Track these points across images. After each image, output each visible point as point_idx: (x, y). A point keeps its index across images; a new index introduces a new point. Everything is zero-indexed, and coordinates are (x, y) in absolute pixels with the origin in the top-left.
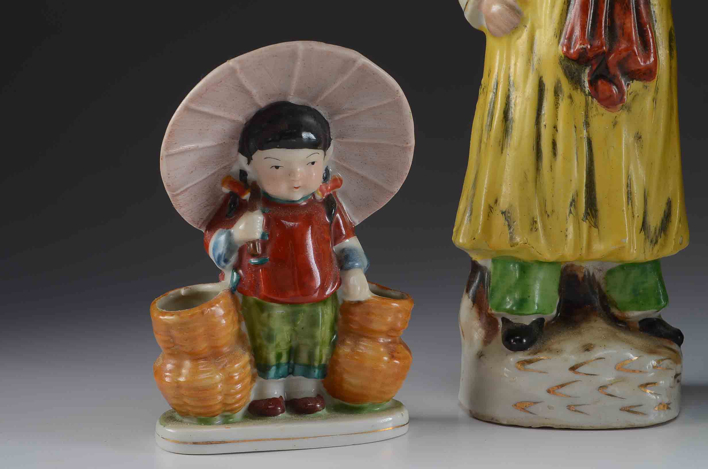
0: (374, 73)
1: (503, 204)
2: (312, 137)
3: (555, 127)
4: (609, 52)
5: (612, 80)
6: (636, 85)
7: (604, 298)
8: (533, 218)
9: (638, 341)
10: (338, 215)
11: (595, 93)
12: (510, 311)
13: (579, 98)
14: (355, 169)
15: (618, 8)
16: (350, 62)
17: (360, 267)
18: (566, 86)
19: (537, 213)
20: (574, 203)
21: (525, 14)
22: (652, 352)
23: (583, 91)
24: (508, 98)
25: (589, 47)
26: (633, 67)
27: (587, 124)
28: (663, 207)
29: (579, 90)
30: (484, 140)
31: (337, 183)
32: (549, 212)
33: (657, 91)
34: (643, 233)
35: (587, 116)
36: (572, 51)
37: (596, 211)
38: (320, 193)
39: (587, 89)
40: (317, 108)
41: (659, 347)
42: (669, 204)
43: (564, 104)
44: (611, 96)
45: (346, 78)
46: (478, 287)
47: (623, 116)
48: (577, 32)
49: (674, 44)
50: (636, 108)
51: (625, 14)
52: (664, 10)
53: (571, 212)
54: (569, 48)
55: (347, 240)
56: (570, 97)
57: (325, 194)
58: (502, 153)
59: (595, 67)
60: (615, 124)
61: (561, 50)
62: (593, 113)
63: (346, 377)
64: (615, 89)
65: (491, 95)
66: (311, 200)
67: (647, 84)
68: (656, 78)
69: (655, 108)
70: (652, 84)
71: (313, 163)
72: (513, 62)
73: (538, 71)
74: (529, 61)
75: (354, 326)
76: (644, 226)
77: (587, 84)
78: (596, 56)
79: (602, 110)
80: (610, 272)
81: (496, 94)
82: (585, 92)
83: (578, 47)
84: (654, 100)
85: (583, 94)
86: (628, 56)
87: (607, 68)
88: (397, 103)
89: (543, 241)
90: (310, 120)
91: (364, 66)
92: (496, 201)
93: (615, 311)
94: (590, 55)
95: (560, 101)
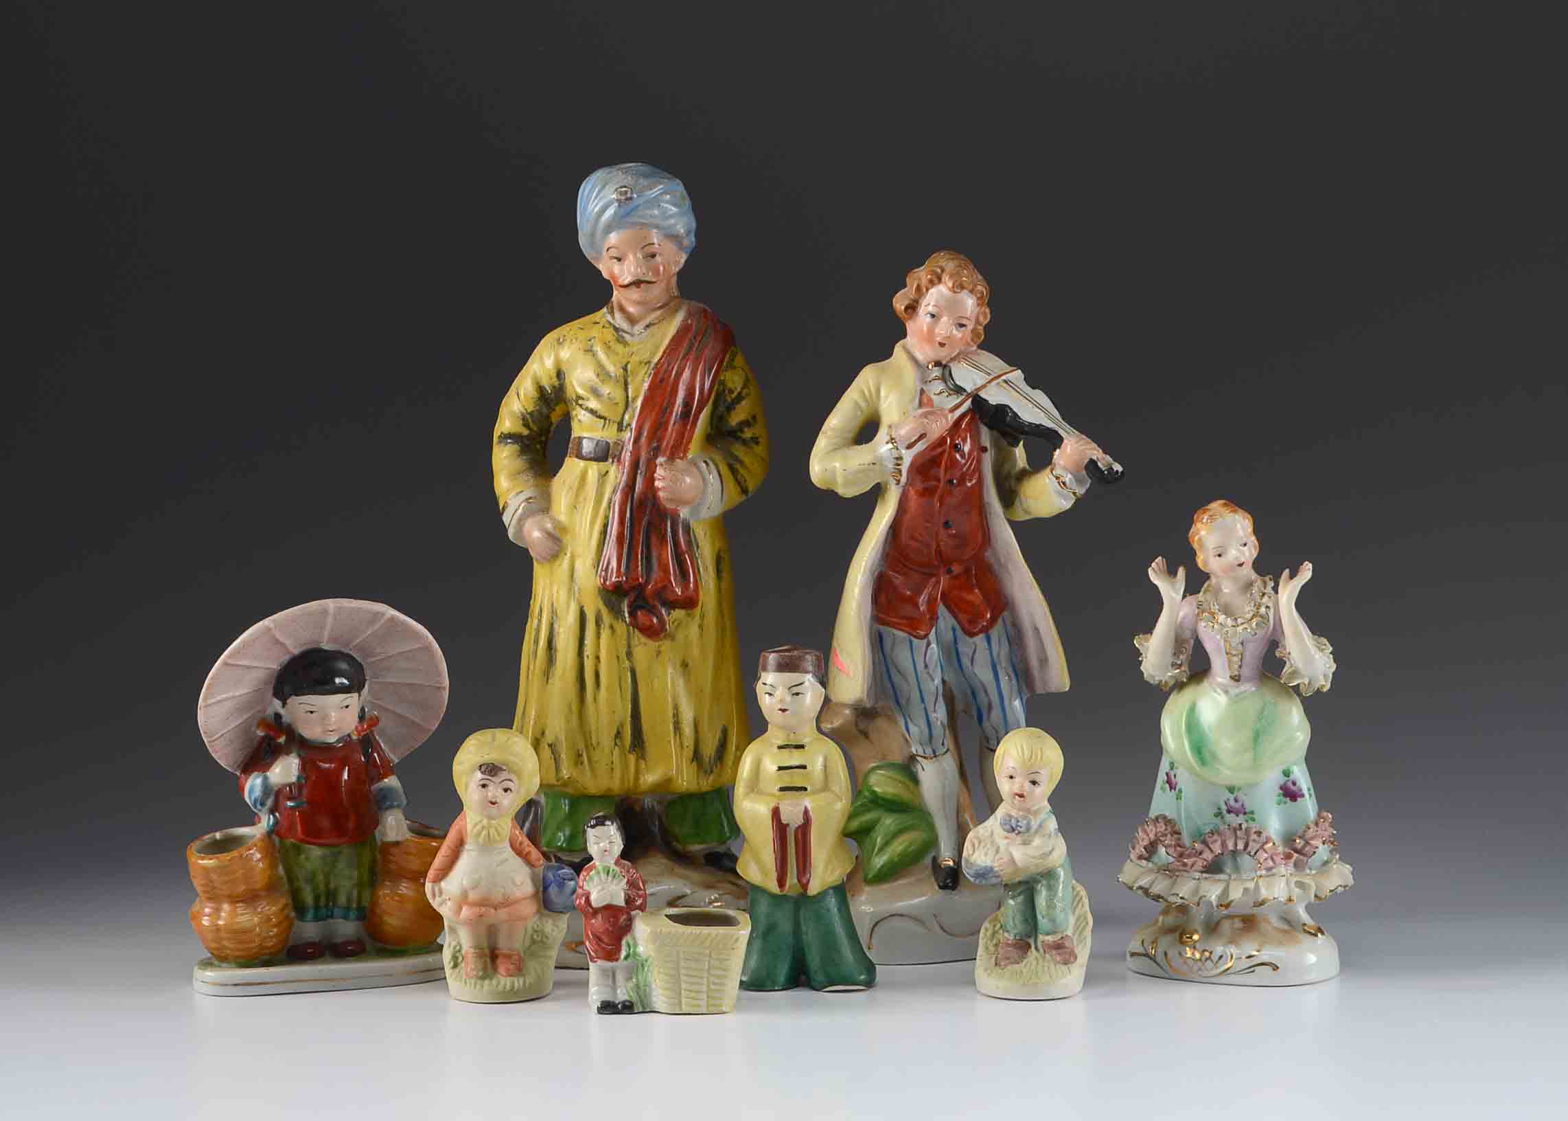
0: (403, 623)
1: (549, 738)
2: (345, 681)
3: (598, 658)
4: (647, 582)
5: (652, 611)
6: (678, 614)
7: (664, 831)
8: (578, 751)
9: (696, 876)
10: (375, 755)
11: (635, 624)
12: (561, 849)
13: (621, 628)
14: (390, 707)
15: (654, 540)
16: (377, 616)
17: (398, 806)
18: (607, 618)
19: (581, 746)
20: (618, 734)
21: (565, 541)
22: (709, 886)
23: (624, 620)
24: (552, 625)
25: (624, 578)
26: (671, 597)
27: (629, 654)
28: (718, 735)
29: (620, 620)
30: (531, 667)
31: (374, 722)
32: (594, 744)
33: (702, 617)
34: (695, 763)
35: (629, 646)
36: (608, 583)
37: (643, 742)
38: (355, 733)
39: (627, 620)
40: (351, 653)
41: (719, 881)
42: (725, 732)
43: (605, 634)
44: (652, 626)
45: (377, 627)
46: (532, 822)
47: (666, 645)
48: (614, 564)
49: (725, 567)
50: (680, 636)
51: (661, 544)
52: (708, 534)
53: (616, 744)
54: (605, 580)
55: (386, 780)
56: (612, 627)
57: (362, 734)
58: (547, 682)
59: (632, 599)
60: (659, 653)
61: (599, 582)
62: (635, 642)
63: (386, 918)
64: (655, 620)
65: (536, 621)
66: (347, 740)
67: (689, 612)
68: (700, 604)
69: (701, 635)
70: (698, 611)
71: (347, 707)
72: (555, 589)
73: (579, 602)
74: (570, 589)
75: (393, 867)
76: (697, 756)
77: (627, 615)
78: (633, 588)
79: (643, 639)
80: (672, 803)
81: (540, 621)
82: (626, 622)
83: (613, 579)
84: (701, 626)
85: (624, 624)
86: (665, 587)
87: (644, 598)
88: (427, 649)
89: (589, 774)
90: (343, 666)
91: (392, 619)
92: (543, 733)
93: (679, 847)
94: (626, 586)
95: (602, 631)
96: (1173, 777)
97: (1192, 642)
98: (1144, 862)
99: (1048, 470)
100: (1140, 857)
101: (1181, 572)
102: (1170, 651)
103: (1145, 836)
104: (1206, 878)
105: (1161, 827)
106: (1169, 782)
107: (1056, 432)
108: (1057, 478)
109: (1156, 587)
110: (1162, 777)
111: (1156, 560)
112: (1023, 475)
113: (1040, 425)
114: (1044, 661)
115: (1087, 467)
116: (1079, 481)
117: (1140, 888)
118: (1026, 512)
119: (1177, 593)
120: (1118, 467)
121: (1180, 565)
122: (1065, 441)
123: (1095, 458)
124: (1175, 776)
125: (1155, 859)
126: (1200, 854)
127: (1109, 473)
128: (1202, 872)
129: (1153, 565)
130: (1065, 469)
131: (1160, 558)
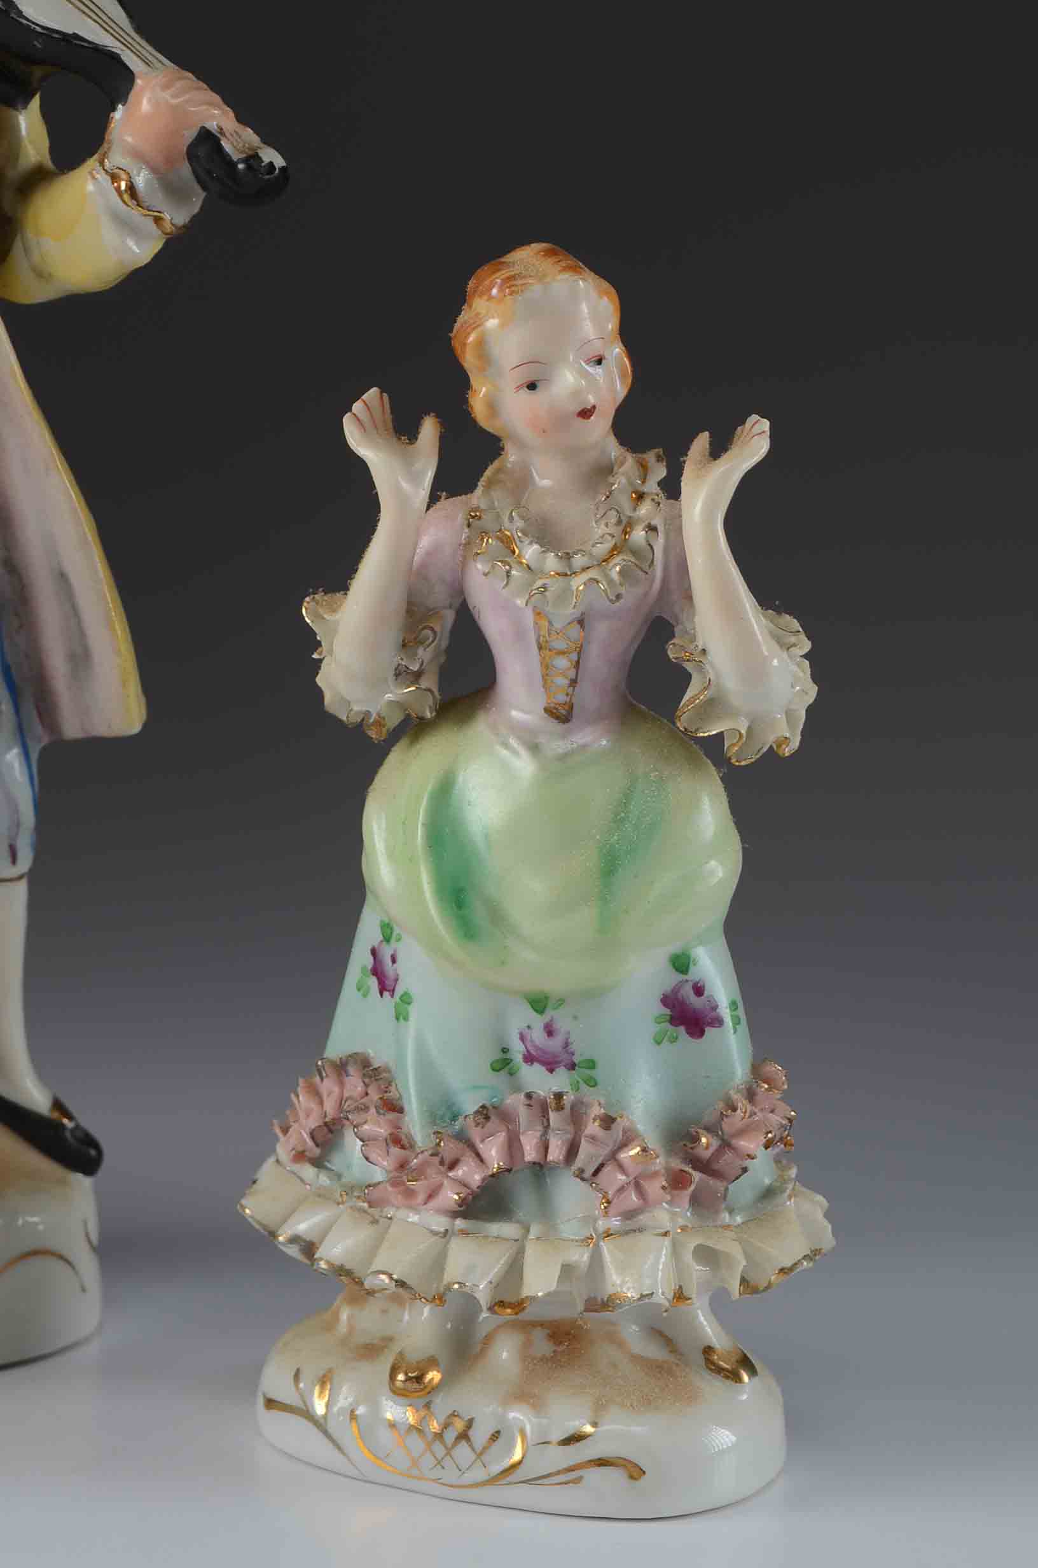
96: (388, 961)
97: (450, 616)
98: (308, 1171)
99: (92, 162)
100: (300, 1156)
101: (429, 429)
102: (392, 635)
103: (313, 1105)
104: (464, 1233)
105: (354, 1084)
106: (377, 971)
107: (115, 58)
108: (114, 178)
109: (361, 466)
110: (360, 959)
111: (364, 397)
112: (37, 179)
113: (76, 36)
114: (80, 659)
115: (192, 153)
116: (173, 191)
117: (294, 1240)
118: (41, 274)
119: (415, 479)
120: (271, 156)
121: (427, 413)
122: (139, 82)
123: (212, 126)
124: (394, 961)
125: (336, 1162)
126: (453, 1165)
127: (249, 167)
128: (455, 1215)
129: (357, 407)
130: (138, 155)
131: (374, 391)
